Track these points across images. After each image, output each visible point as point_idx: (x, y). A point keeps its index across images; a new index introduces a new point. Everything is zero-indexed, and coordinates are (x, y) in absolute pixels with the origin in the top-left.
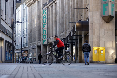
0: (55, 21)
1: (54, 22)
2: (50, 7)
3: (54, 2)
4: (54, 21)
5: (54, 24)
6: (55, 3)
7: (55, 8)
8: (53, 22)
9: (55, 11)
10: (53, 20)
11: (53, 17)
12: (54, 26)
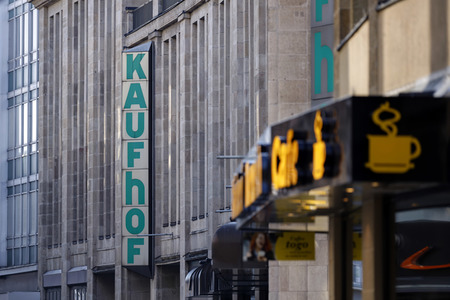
0: (195, 132)
1: (188, 138)
2: (166, 36)
3: (190, 12)
4: (187, 132)
5: (188, 145)
6: (193, 21)
7: (195, 54)
8: (183, 135)
9: (195, 69)
10: (183, 122)
11: (183, 107)
12: (188, 161)
